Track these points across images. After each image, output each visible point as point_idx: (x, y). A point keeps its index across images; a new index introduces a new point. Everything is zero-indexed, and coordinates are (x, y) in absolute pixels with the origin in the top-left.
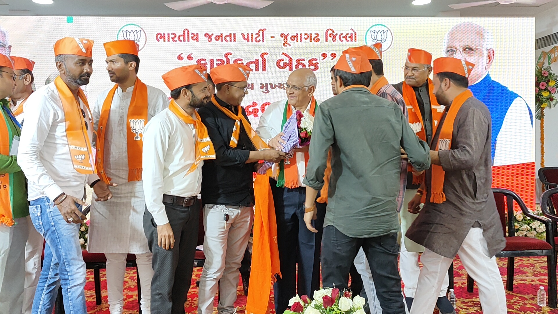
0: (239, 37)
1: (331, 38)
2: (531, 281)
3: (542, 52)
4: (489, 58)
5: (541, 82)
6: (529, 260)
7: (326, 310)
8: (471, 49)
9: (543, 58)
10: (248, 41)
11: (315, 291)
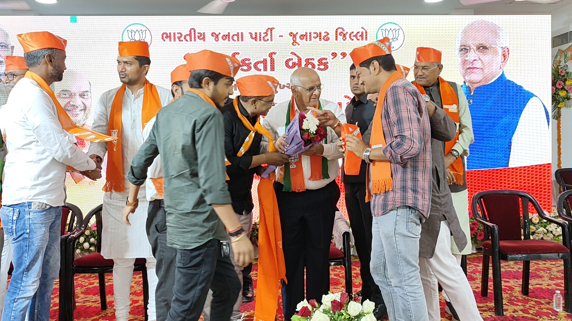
0: (247, 36)
1: (342, 37)
2: (548, 285)
3: (559, 51)
4: (504, 57)
5: (557, 81)
6: (545, 264)
7: (335, 314)
8: (485, 48)
9: (559, 56)
10: (256, 40)
11: (324, 296)
